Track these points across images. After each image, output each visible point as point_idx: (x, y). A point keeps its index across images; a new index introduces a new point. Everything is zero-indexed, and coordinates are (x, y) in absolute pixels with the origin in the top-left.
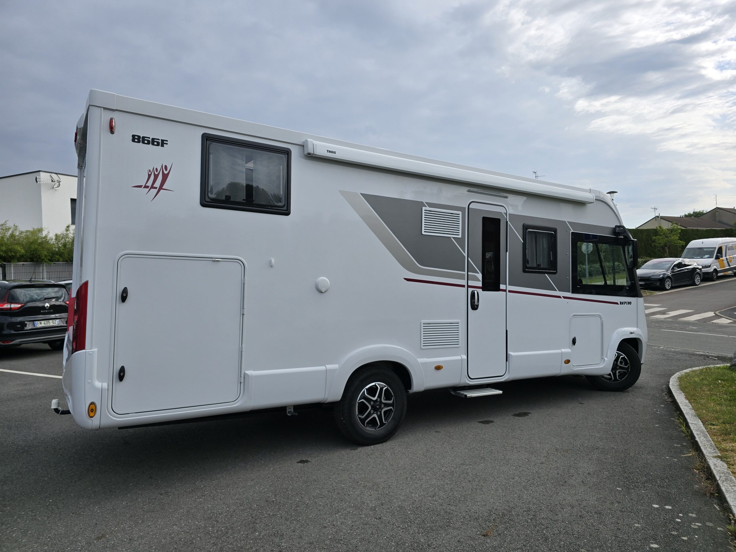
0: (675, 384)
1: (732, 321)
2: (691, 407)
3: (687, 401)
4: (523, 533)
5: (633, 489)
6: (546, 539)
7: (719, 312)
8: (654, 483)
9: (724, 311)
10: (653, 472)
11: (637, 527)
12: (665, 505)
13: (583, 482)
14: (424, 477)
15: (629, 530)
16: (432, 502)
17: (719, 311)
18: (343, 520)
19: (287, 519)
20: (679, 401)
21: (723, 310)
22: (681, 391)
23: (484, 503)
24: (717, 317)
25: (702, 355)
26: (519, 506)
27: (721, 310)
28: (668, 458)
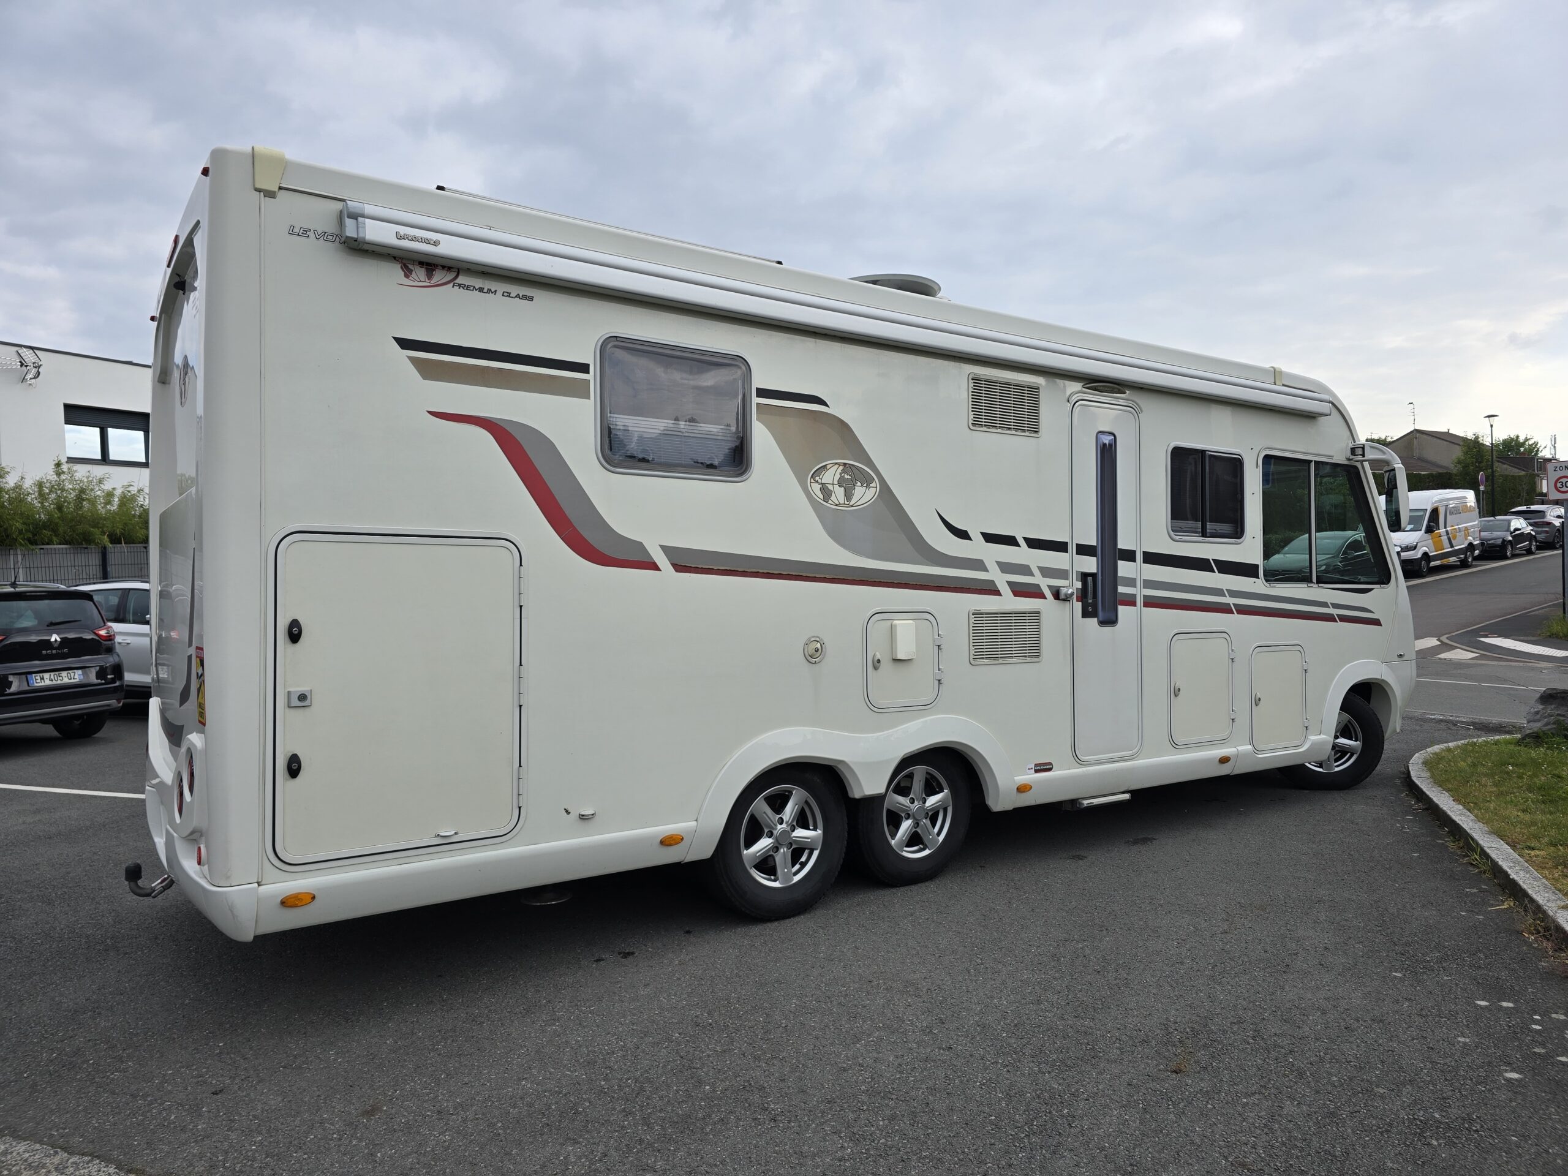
0: (1423, 776)
1: (1478, 655)
2: (1472, 817)
3: (1461, 807)
4: (1250, 1064)
5: (1424, 973)
6: (1301, 1074)
8: (1459, 961)
9: (1456, 635)
10: (1447, 942)
11: (1465, 1044)
12: (1499, 1002)
13: (1322, 965)
14: (1000, 966)
15: (1451, 1049)
16: (1042, 1014)
17: (1448, 636)
18: (875, 1054)
19: (757, 1059)
20: (1444, 807)
21: (1454, 634)
22: (1440, 788)
23: (1146, 1011)
24: (1445, 647)
26: (1218, 1014)
27: (1449, 633)
28: (1465, 915)
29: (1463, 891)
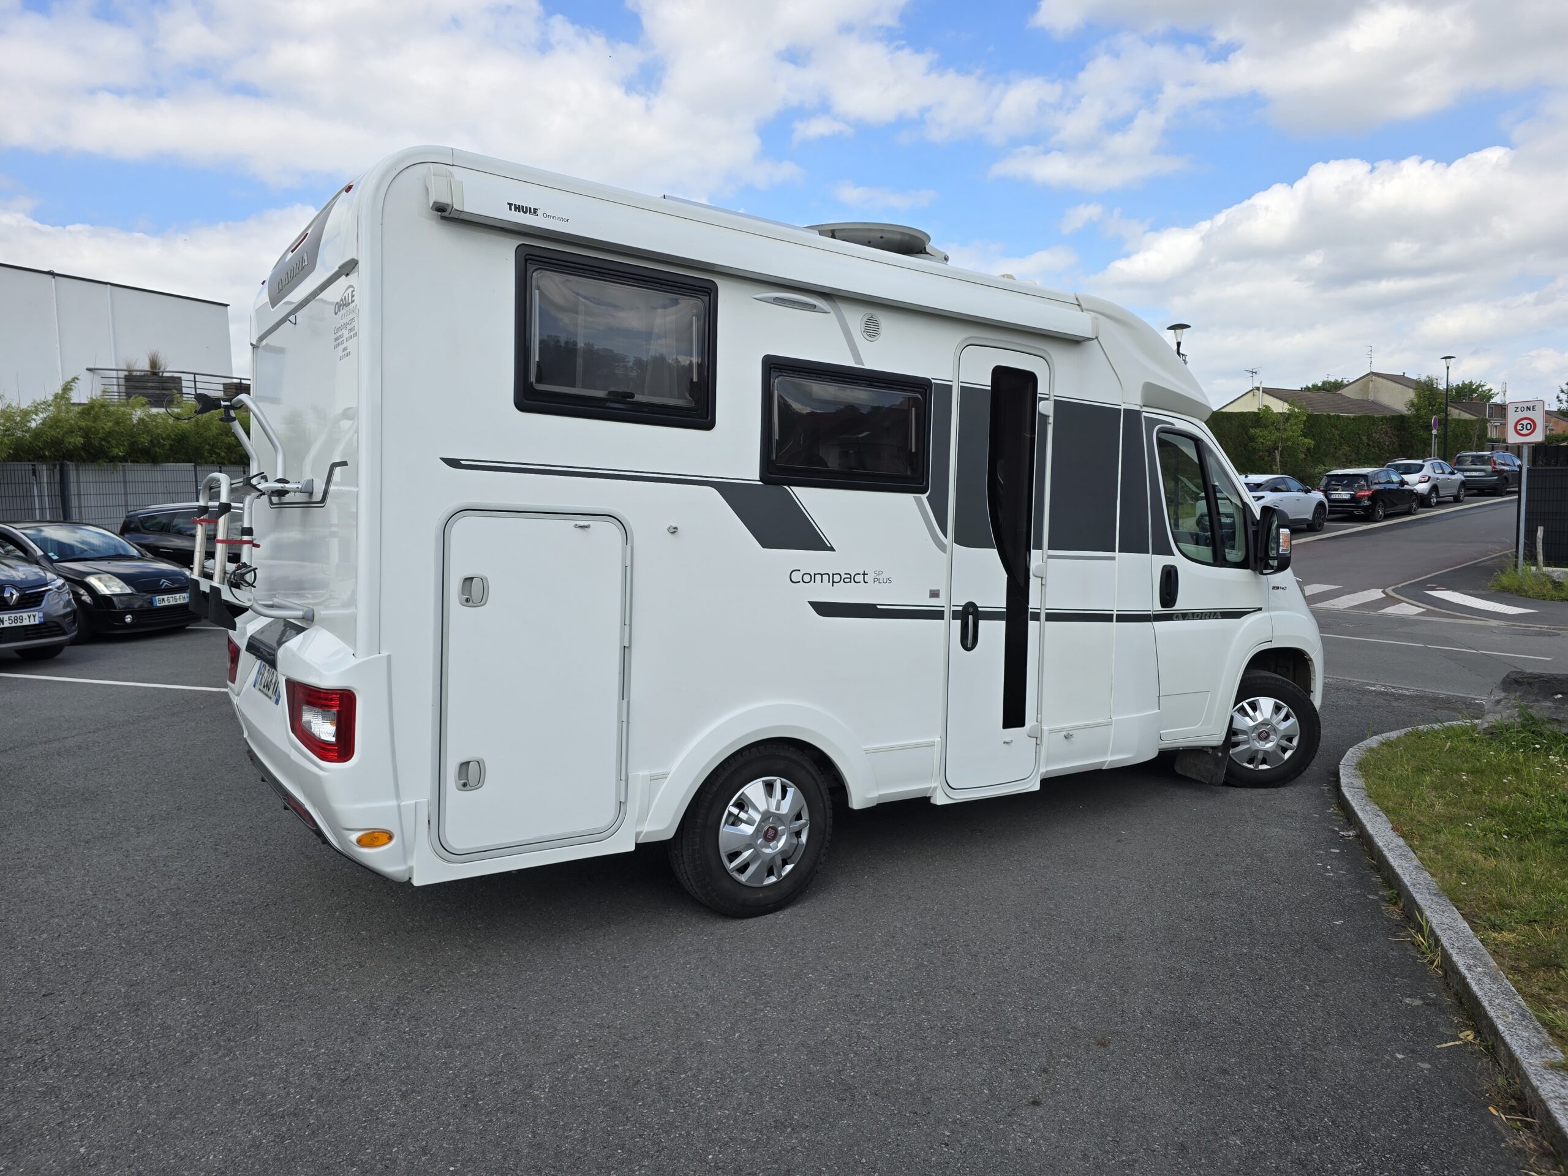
0: (1356, 785)
1: (1423, 610)
2: (1416, 862)
3: (1401, 842)
7: (1393, 590)
9: (1402, 586)
17: (1393, 587)
20: (1380, 842)
21: (1399, 586)
22: (1376, 807)
24: (1389, 601)
25: (1381, 693)
27: (1395, 585)
28: (1403, 1059)
29: (1401, 1002)
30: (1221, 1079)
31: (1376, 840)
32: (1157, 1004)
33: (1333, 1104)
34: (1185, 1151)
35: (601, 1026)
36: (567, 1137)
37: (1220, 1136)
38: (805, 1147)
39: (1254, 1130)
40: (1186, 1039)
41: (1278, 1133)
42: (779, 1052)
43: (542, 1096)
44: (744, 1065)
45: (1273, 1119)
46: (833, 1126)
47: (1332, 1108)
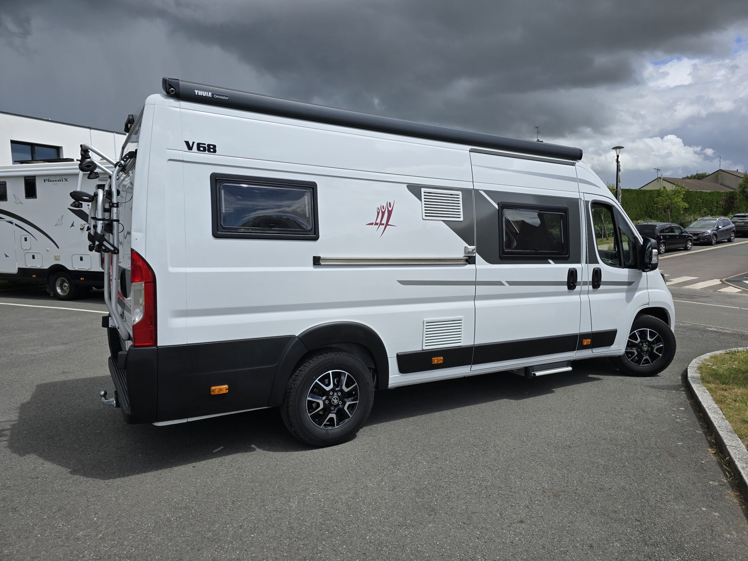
0: (695, 377)
1: (741, 290)
9: (731, 278)
17: (726, 279)
21: (729, 278)
22: (705, 388)
24: (724, 284)
27: (727, 277)
28: (705, 510)
29: (708, 483)
30: (613, 515)
31: (703, 404)
32: (585, 478)
33: (668, 530)
34: (592, 548)
35: (322, 476)
36: (304, 525)
37: (610, 542)
38: (411, 535)
39: (627, 540)
40: (598, 496)
41: (639, 542)
42: (402, 492)
43: (294, 506)
44: (386, 497)
45: (637, 535)
46: (425, 527)
47: (667, 532)
